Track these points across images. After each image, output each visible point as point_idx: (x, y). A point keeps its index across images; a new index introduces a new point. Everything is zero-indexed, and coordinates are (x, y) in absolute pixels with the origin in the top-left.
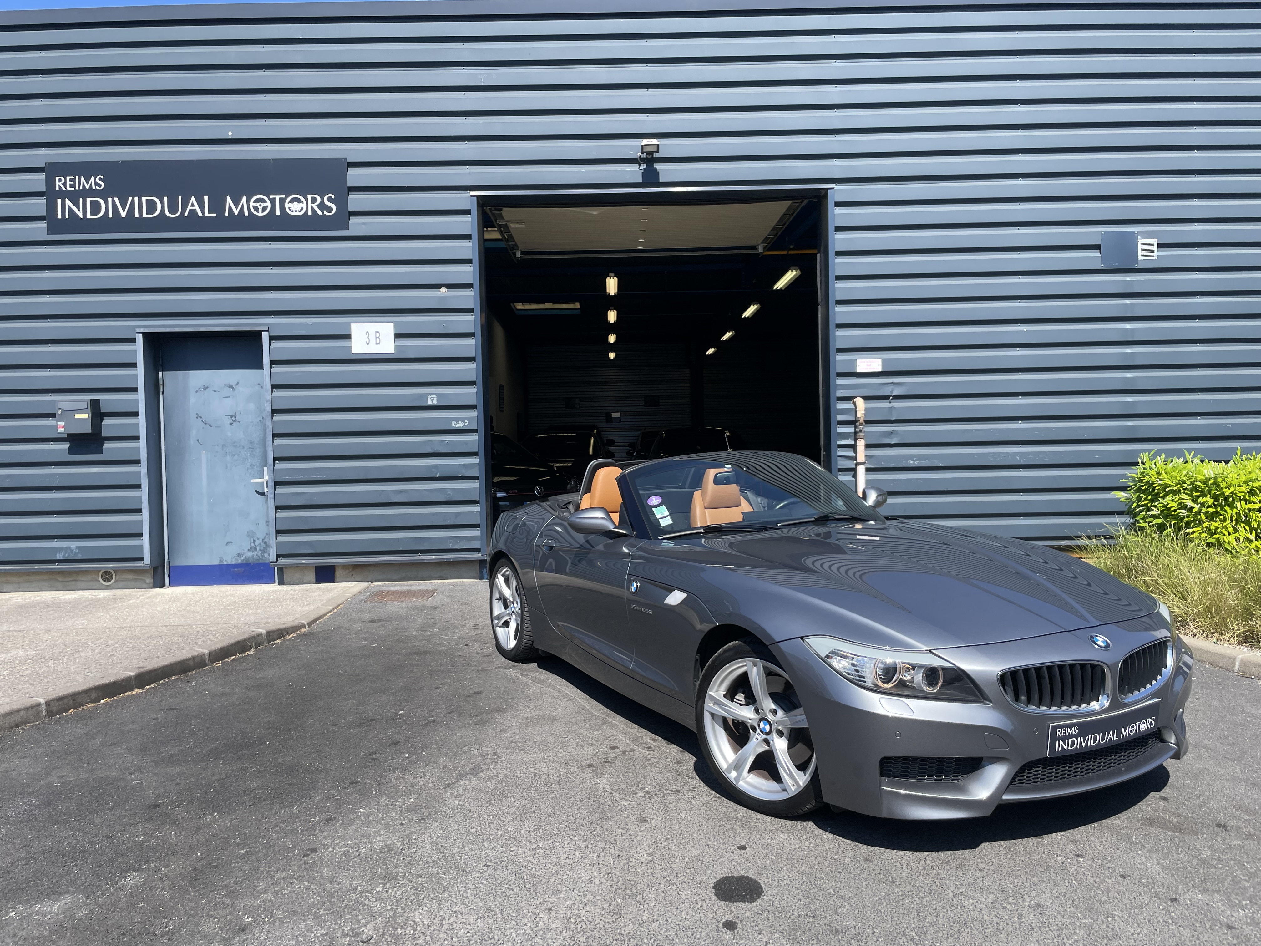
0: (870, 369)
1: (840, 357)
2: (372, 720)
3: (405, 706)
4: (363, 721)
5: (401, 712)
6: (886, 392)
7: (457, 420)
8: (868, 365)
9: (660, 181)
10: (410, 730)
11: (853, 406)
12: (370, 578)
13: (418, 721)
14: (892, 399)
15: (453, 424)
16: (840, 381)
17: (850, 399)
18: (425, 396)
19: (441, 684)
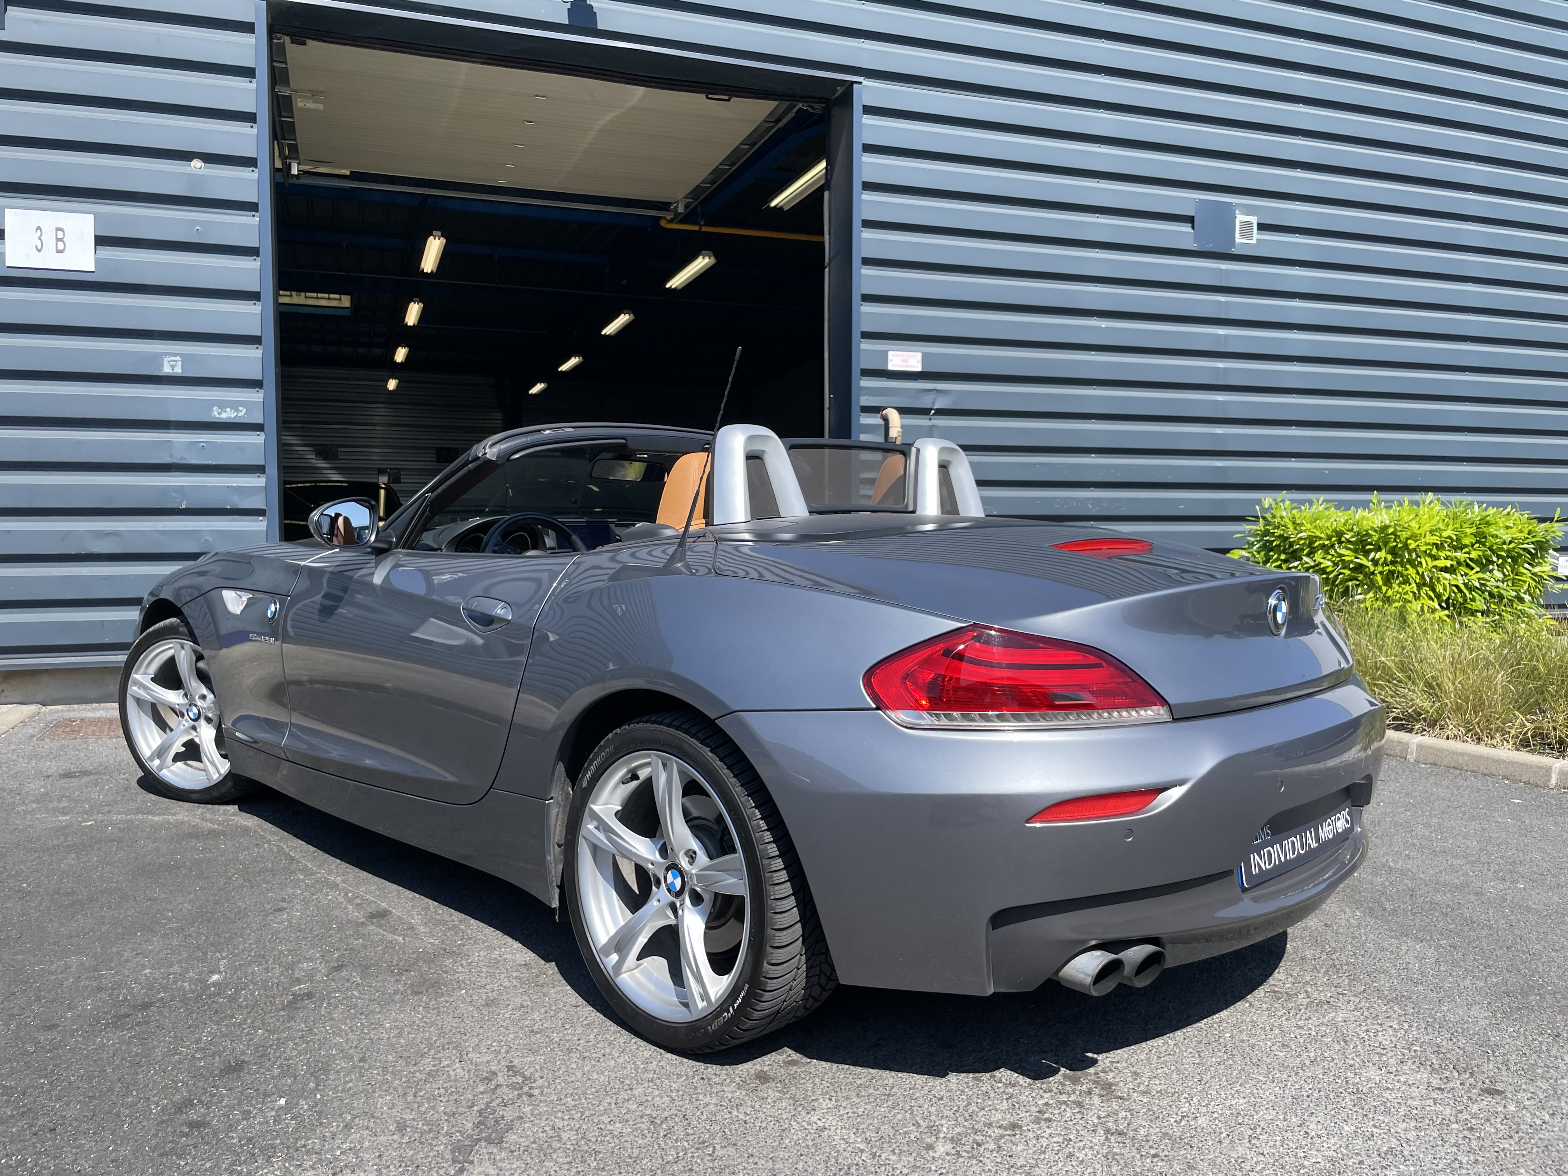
0: (907, 366)
1: (866, 346)
2: (146, 1006)
3: (219, 960)
4: (123, 1011)
5: (215, 977)
6: (925, 402)
7: (223, 405)
8: (904, 361)
9: (599, 28)
10: (258, 1023)
11: (882, 422)
12: (40, 697)
13: (267, 997)
14: (934, 414)
15: (216, 414)
16: (867, 383)
17: (876, 410)
18: (158, 358)
19: (284, 900)
